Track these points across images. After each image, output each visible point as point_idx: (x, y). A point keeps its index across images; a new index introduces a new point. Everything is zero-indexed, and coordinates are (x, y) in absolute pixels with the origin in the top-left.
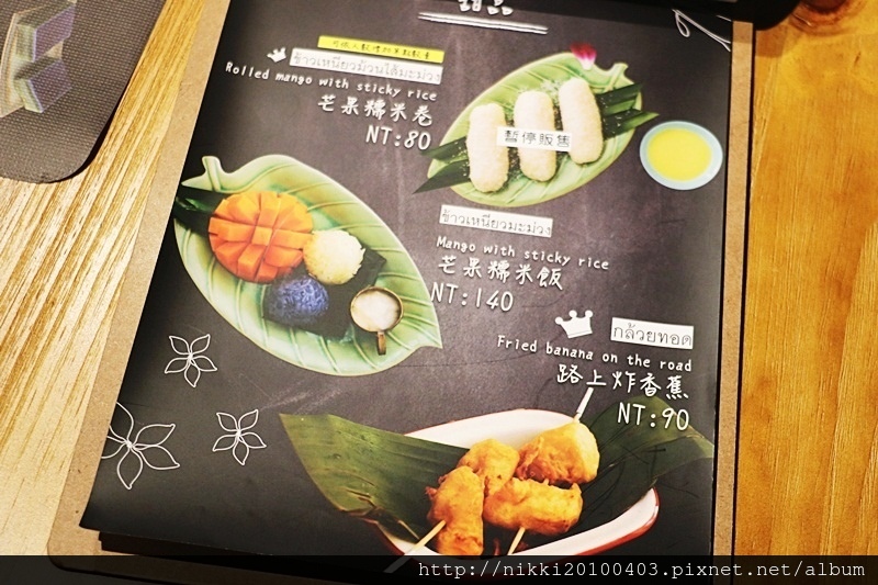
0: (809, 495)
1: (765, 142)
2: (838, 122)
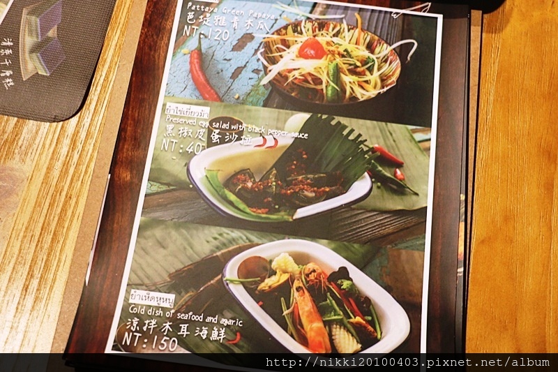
0: (537, 289)
2: (543, 46)
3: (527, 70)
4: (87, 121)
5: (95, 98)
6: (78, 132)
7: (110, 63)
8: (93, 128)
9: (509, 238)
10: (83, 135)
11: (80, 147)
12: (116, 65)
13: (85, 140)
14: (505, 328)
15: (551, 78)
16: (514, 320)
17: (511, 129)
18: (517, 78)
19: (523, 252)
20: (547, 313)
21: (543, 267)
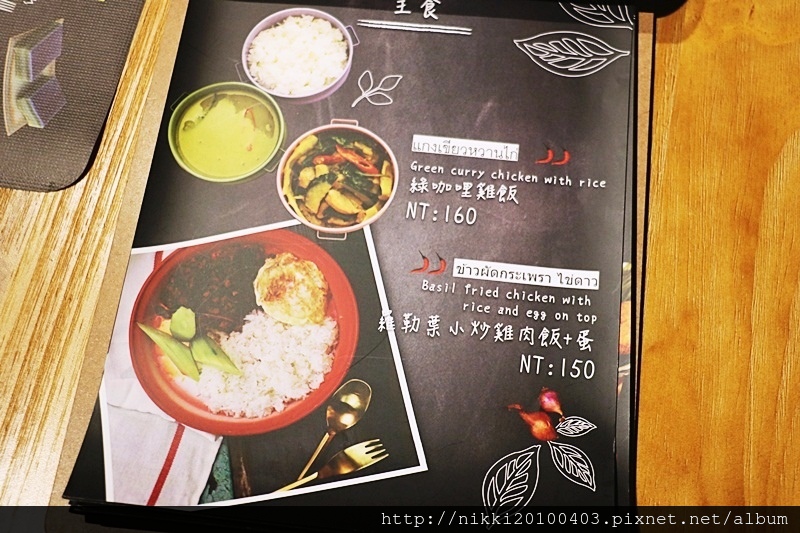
2: (738, 72)
3: (715, 106)
4: (95, 194)
5: (107, 162)
6: (83, 209)
7: (129, 113)
8: (103, 203)
9: (690, 342)
10: (89, 213)
11: (84, 229)
12: (136, 115)
13: (92, 220)
14: (685, 470)
15: (749, 116)
16: (698, 458)
17: (693, 189)
18: (701, 118)
19: (710, 362)
20: (746, 447)
21: (740, 382)
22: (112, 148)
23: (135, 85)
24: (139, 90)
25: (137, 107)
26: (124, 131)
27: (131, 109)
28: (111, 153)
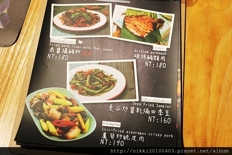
0: (204, 116)
1: (190, 24)
2: (208, 17)
3: (201, 27)
4: (18, 48)
5: (22, 39)
6: (14, 52)
7: (29, 25)
8: (21, 51)
9: (192, 95)
10: (16, 54)
11: (15, 58)
12: (31, 25)
13: (17, 56)
14: (190, 133)
15: (211, 30)
16: (194, 130)
17: (194, 51)
18: (197, 30)
19: (198, 101)
20: (208, 127)
21: (206, 108)
22: (24, 35)
23: (31, 16)
24: (32, 18)
25: (31, 23)
26: (27, 30)
27: (29, 24)
28: (23, 36)
